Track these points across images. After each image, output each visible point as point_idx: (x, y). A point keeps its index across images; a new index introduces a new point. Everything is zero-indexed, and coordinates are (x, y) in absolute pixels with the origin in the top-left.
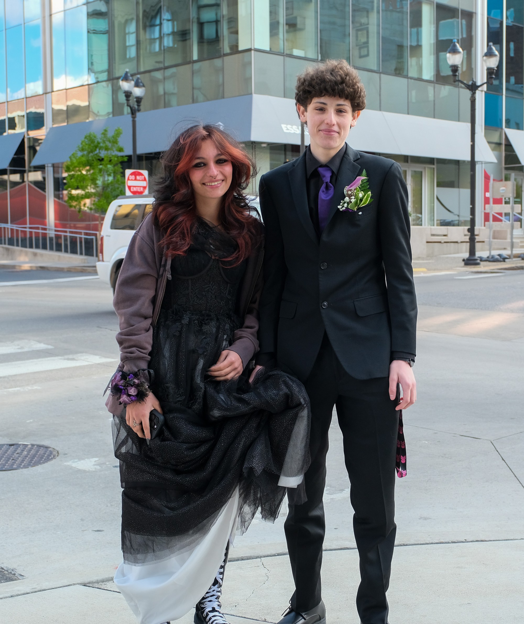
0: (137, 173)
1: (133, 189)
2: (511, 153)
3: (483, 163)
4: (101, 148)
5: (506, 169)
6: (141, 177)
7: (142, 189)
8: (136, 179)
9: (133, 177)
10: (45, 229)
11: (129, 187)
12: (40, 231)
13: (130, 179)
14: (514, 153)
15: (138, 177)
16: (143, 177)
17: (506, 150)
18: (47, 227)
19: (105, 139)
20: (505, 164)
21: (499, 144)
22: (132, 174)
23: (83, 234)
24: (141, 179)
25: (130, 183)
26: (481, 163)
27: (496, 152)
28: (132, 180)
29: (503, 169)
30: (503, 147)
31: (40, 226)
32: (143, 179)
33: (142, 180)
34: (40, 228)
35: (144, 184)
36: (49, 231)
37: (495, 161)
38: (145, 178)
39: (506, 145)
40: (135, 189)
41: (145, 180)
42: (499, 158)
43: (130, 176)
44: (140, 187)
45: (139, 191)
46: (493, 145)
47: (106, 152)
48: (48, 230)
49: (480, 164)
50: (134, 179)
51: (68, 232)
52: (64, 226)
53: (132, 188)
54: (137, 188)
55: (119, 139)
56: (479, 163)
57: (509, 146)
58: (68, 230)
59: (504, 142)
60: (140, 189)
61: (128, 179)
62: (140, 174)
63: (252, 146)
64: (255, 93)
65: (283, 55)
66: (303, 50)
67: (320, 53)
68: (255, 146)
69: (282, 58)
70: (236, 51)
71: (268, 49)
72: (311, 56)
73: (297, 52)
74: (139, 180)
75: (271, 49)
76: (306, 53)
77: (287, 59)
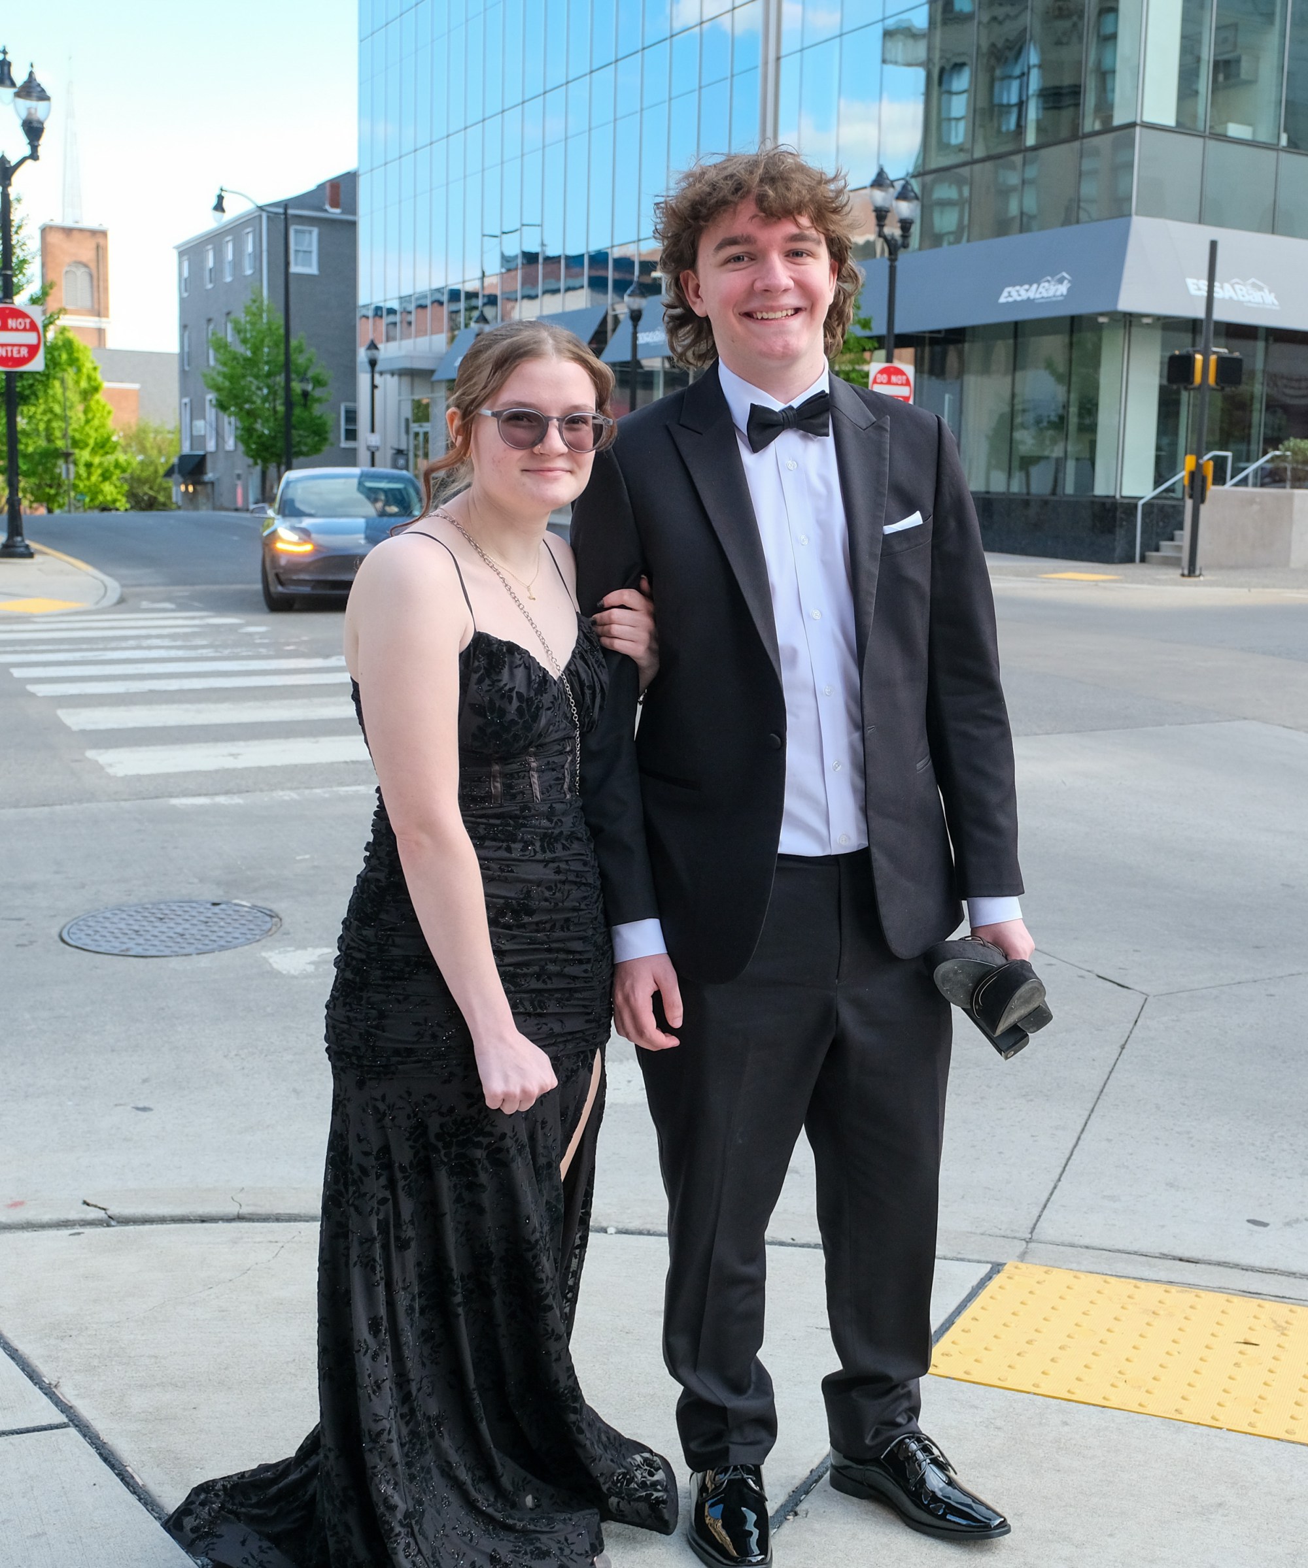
0: (892, 370)
6: (899, 377)
8: (889, 382)
9: (884, 378)
13: (878, 380)
15: (894, 379)
16: (904, 377)
22: (882, 372)
24: (900, 382)
28: (882, 383)
32: (904, 382)
33: (902, 385)
35: (906, 391)
38: (908, 380)
41: (908, 383)
43: (879, 376)
50: (885, 381)
61: (875, 382)
62: (899, 372)
63: (1125, 322)
64: (1137, 214)
65: (1204, 137)
66: (1249, 124)
67: (1286, 130)
68: (1130, 322)
69: (1201, 140)
70: (1108, 128)
71: (1171, 121)
72: (1264, 136)
73: (1235, 130)
74: (897, 384)
75: (1178, 122)
76: (1254, 133)
77: (1211, 143)
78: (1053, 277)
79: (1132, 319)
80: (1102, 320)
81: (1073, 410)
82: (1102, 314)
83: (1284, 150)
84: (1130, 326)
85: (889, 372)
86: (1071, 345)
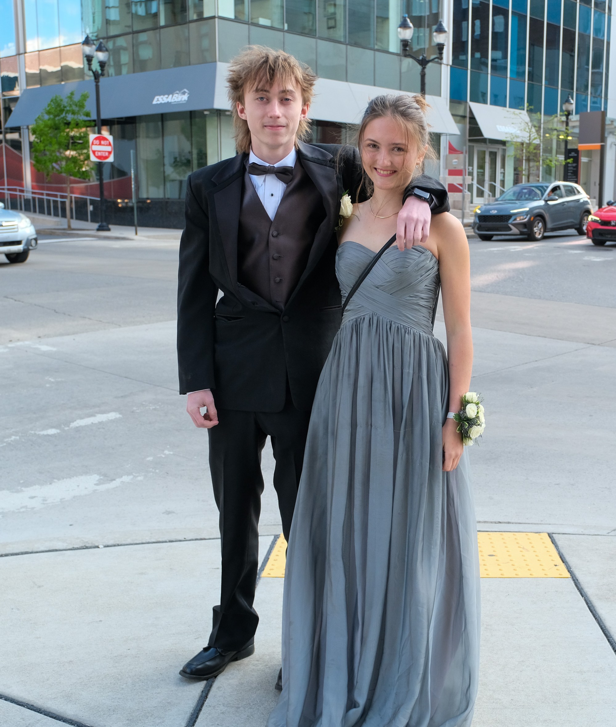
0: (101, 138)
1: (98, 154)
2: (476, 126)
3: (448, 135)
4: (67, 112)
5: (470, 141)
6: (105, 141)
7: (107, 154)
8: (100, 144)
9: (97, 142)
10: (22, 191)
11: (94, 152)
12: (18, 193)
13: (94, 143)
14: (478, 126)
15: (103, 142)
16: (108, 142)
17: (470, 123)
18: (25, 189)
19: (71, 103)
20: (470, 136)
21: (464, 117)
22: (96, 139)
23: (59, 196)
24: (106, 144)
25: (95, 148)
26: (445, 134)
27: (460, 125)
28: (96, 145)
29: (467, 141)
30: (468, 120)
31: (18, 188)
32: (108, 144)
33: (107, 145)
34: (18, 190)
35: (109, 149)
36: (27, 193)
37: (458, 132)
39: (470, 118)
40: (100, 154)
41: (110, 144)
42: (463, 131)
43: (95, 141)
44: (105, 151)
45: (104, 155)
46: (458, 118)
47: (73, 116)
48: (25, 192)
49: (444, 136)
50: (98, 143)
51: (45, 194)
52: (42, 188)
53: (96, 153)
54: (102, 153)
55: (86, 103)
56: (443, 134)
57: (473, 119)
58: (45, 192)
59: (468, 115)
60: (105, 154)
61: (93, 144)
62: (105, 139)
63: (217, 114)
64: (219, 61)
65: (248, 24)
66: (270, 19)
67: (287, 23)
68: (220, 114)
69: (247, 26)
70: (201, 18)
71: (232, 17)
72: (277, 25)
73: (263, 21)
74: (104, 145)
75: (235, 17)
76: (272, 22)
77: (253, 28)
78: (180, 91)
79: (221, 112)
80: (206, 113)
81: (195, 156)
82: (206, 110)
83: (287, 31)
84: (220, 115)
85: (101, 139)
86: (191, 125)
